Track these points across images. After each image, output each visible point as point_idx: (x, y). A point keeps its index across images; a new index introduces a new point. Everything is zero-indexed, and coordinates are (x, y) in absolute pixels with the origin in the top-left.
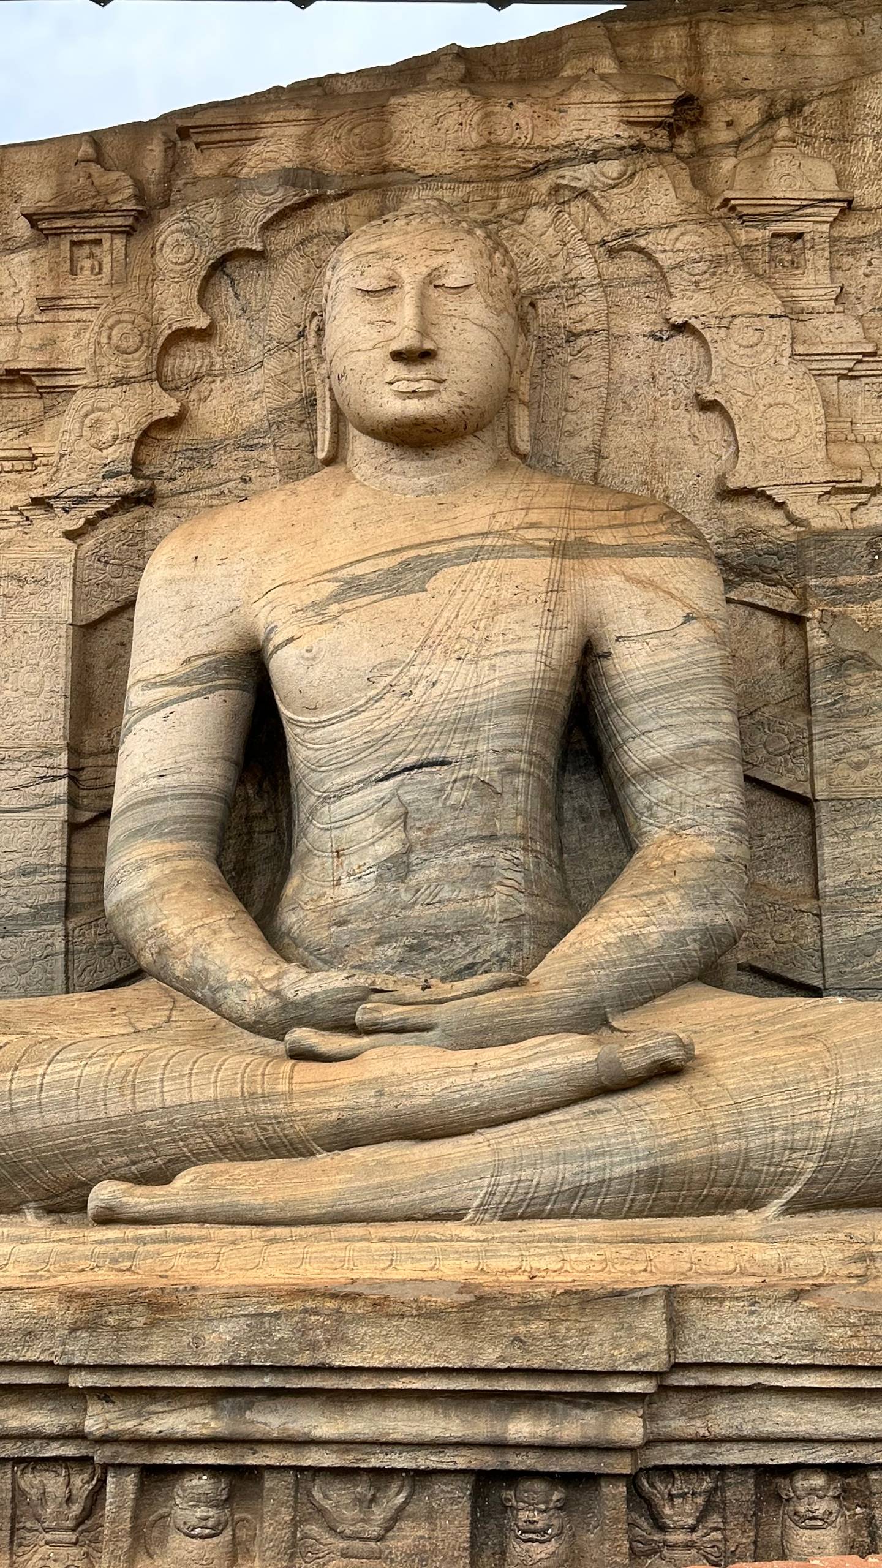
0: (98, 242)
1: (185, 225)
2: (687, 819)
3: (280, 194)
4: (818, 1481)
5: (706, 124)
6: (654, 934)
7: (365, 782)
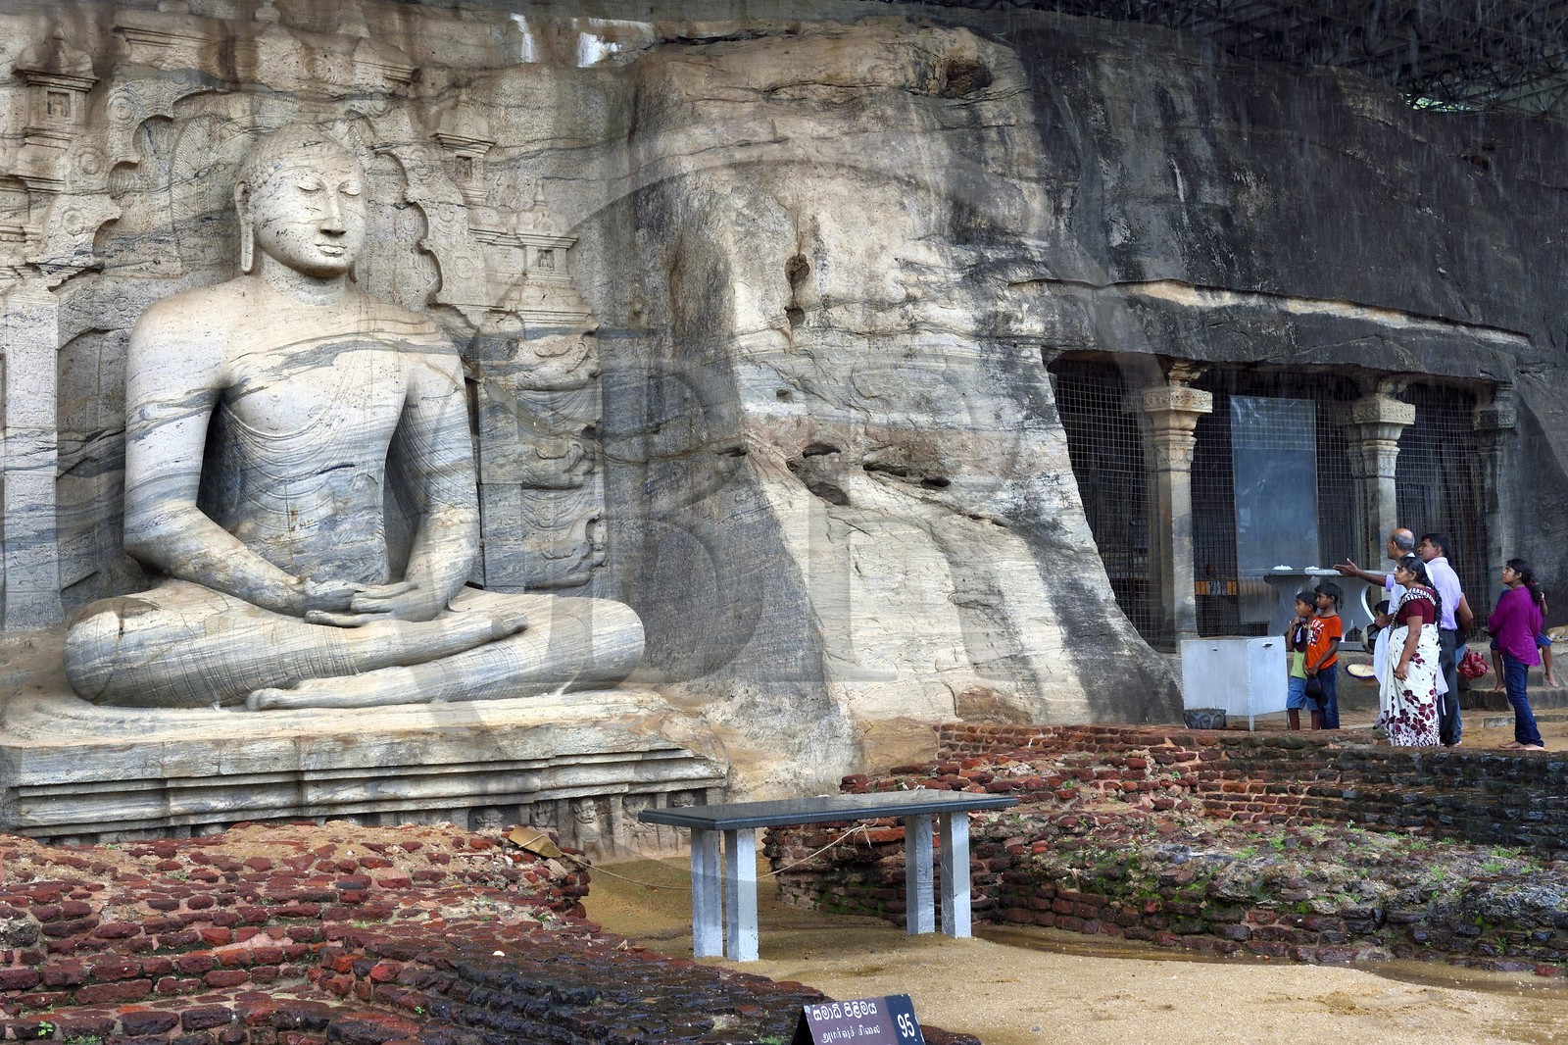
0: (67, 95)
1: (126, 94)
2: (458, 499)
3: (187, 85)
4: (591, 803)
5: (422, 82)
6: (461, 561)
7: (310, 474)
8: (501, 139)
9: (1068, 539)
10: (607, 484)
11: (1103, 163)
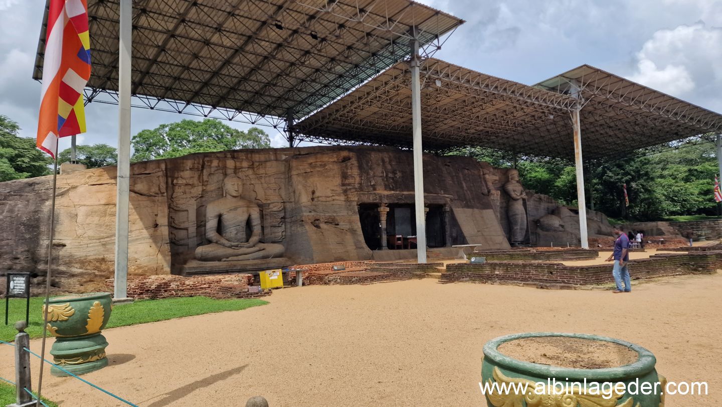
0: (197, 171)
1: (206, 171)
2: (258, 229)
5: (254, 165)
7: (233, 227)
8: (267, 173)
9: (358, 233)
10: (285, 226)
11: (370, 171)
